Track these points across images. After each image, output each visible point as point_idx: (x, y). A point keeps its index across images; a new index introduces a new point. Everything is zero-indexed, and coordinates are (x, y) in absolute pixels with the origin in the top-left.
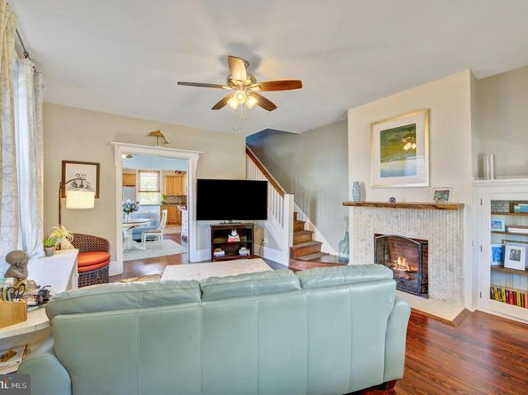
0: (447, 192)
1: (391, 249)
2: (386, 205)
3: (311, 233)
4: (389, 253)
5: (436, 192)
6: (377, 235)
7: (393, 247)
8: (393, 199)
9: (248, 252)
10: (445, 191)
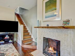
0: (69, 21)
1: (49, 41)
2: (45, 27)
3: (31, 36)
4: (48, 43)
5: (64, 21)
6: (44, 38)
7: (50, 41)
8: (48, 25)
9: (12, 41)
10: (67, 21)
